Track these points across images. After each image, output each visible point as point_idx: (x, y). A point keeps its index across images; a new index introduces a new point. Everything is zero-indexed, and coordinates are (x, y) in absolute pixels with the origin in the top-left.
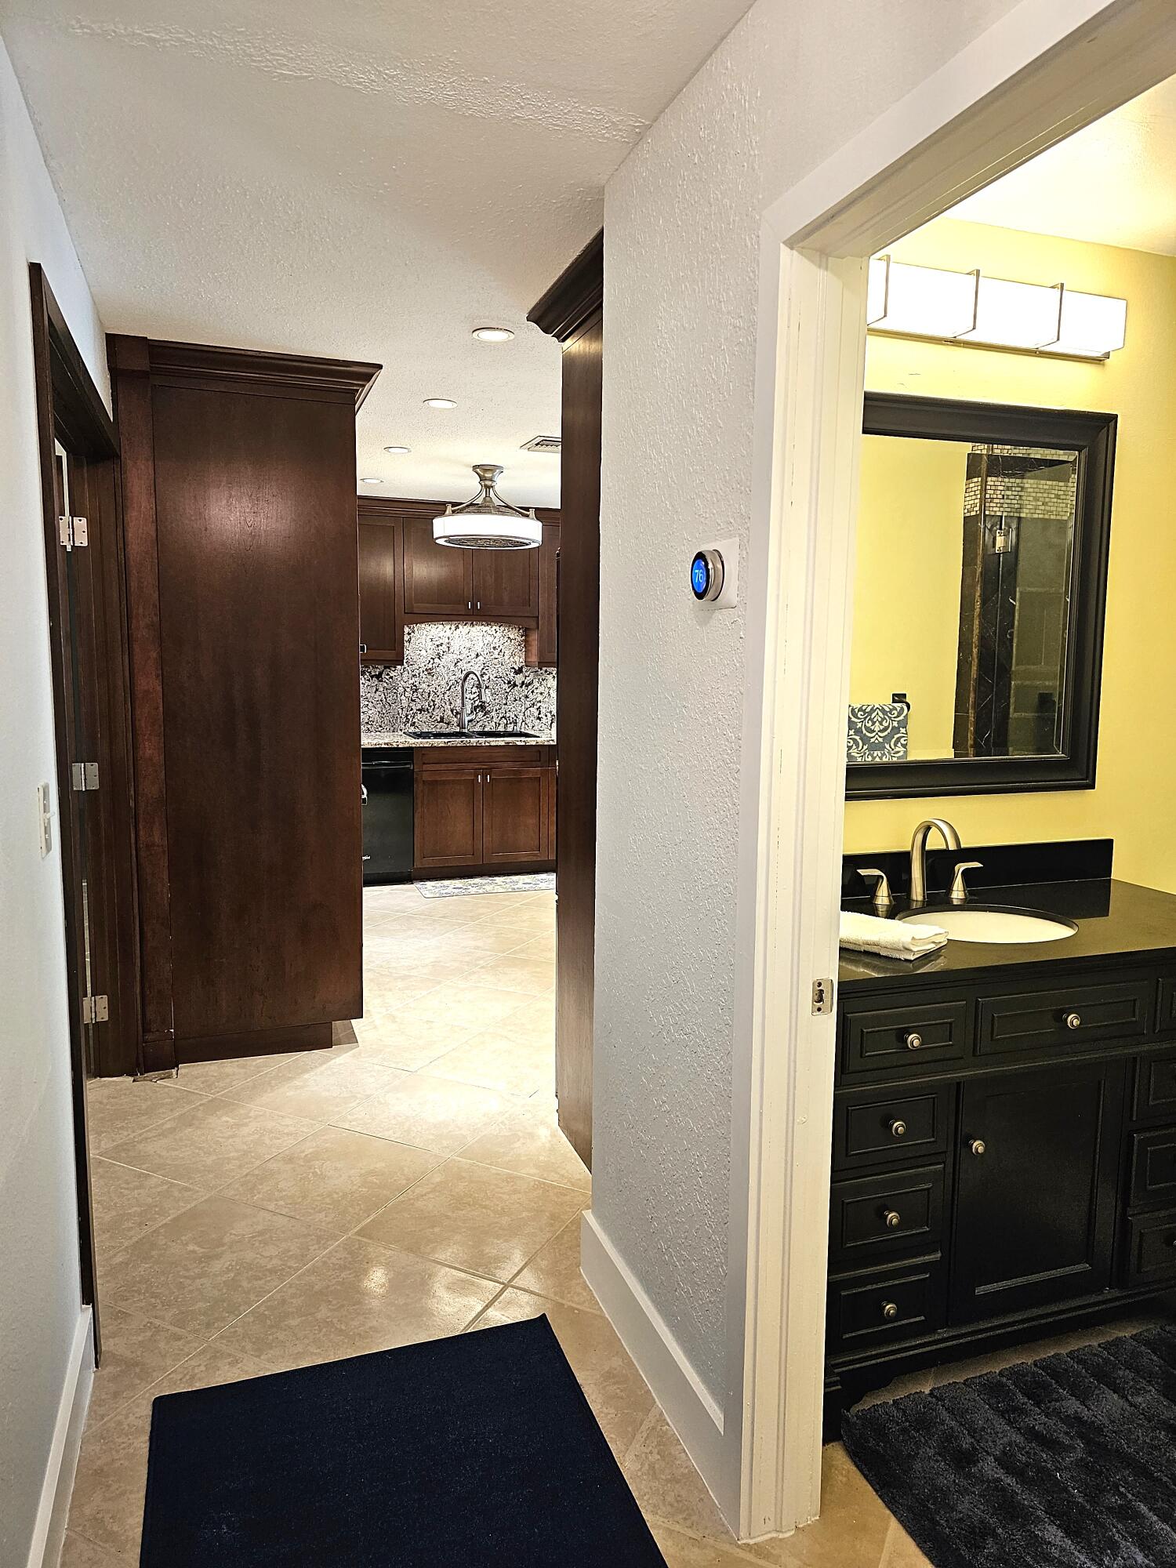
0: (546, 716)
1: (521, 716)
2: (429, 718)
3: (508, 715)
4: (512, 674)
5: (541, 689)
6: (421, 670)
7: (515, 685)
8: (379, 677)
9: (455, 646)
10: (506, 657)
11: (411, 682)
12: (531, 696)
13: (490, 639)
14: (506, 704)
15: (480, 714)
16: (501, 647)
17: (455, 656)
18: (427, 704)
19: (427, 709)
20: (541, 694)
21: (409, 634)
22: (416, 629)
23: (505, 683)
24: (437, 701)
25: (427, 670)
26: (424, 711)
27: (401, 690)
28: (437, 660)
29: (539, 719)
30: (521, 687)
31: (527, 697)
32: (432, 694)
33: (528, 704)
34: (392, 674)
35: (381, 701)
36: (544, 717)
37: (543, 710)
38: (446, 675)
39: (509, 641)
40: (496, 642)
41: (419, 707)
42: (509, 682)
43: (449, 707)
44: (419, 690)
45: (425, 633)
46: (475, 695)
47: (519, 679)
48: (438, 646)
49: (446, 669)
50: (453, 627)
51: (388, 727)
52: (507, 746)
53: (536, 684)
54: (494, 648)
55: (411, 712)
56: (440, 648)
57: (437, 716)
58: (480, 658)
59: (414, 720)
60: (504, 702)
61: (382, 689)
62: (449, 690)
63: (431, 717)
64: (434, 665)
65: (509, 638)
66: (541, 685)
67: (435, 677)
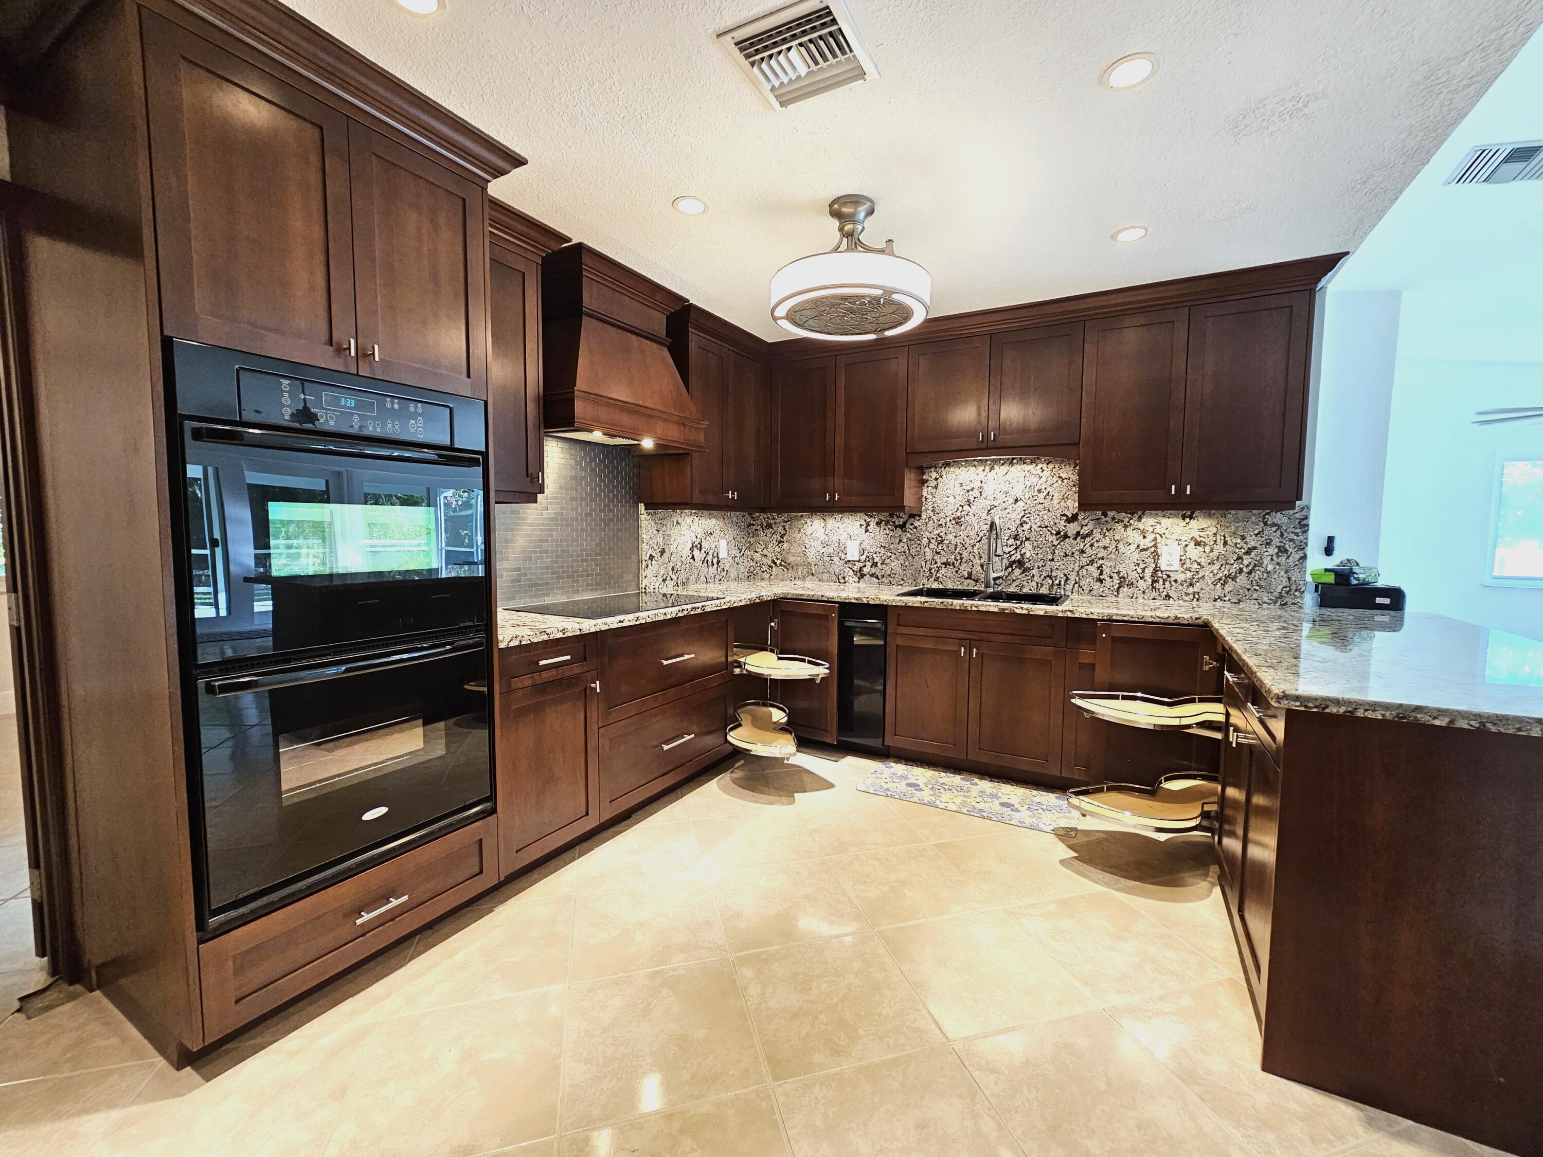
0: (1111, 577)
1: (1073, 577)
2: (954, 573)
3: (1054, 574)
4: (1062, 523)
5: (1106, 542)
6: (948, 519)
7: (1066, 536)
8: (903, 527)
9: (989, 491)
10: (1055, 502)
11: (936, 532)
12: (1089, 551)
13: (1034, 480)
14: (1053, 560)
15: (1017, 572)
16: (1048, 489)
17: (988, 502)
18: (953, 557)
19: (953, 564)
20: (1105, 548)
21: (936, 479)
22: (944, 473)
23: (1052, 534)
24: (965, 554)
25: (954, 519)
26: (949, 565)
27: (925, 541)
28: (966, 508)
29: (1101, 581)
30: (1075, 539)
31: (1082, 552)
32: (960, 546)
33: (1084, 561)
34: (917, 524)
35: (904, 552)
36: (1108, 579)
37: (1107, 571)
38: (976, 525)
39: (1060, 482)
40: (1042, 485)
41: (944, 560)
42: (1058, 533)
43: (978, 562)
44: (945, 542)
45: (954, 477)
46: (1011, 549)
47: (1072, 528)
48: (968, 491)
49: (976, 517)
50: (987, 469)
51: (910, 581)
52: (1002, 613)
53: (1097, 535)
54: (1039, 491)
55: (935, 566)
56: (971, 493)
57: (965, 569)
58: (1020, 503)
59: (938, 575)
60: (1051, 557)
61: (905, 540)
62: (979, 541)
63: (957, 572)
64: (963, 513)
65: (1060, 477)
66: (1105, 536)
67: (963, 527)
